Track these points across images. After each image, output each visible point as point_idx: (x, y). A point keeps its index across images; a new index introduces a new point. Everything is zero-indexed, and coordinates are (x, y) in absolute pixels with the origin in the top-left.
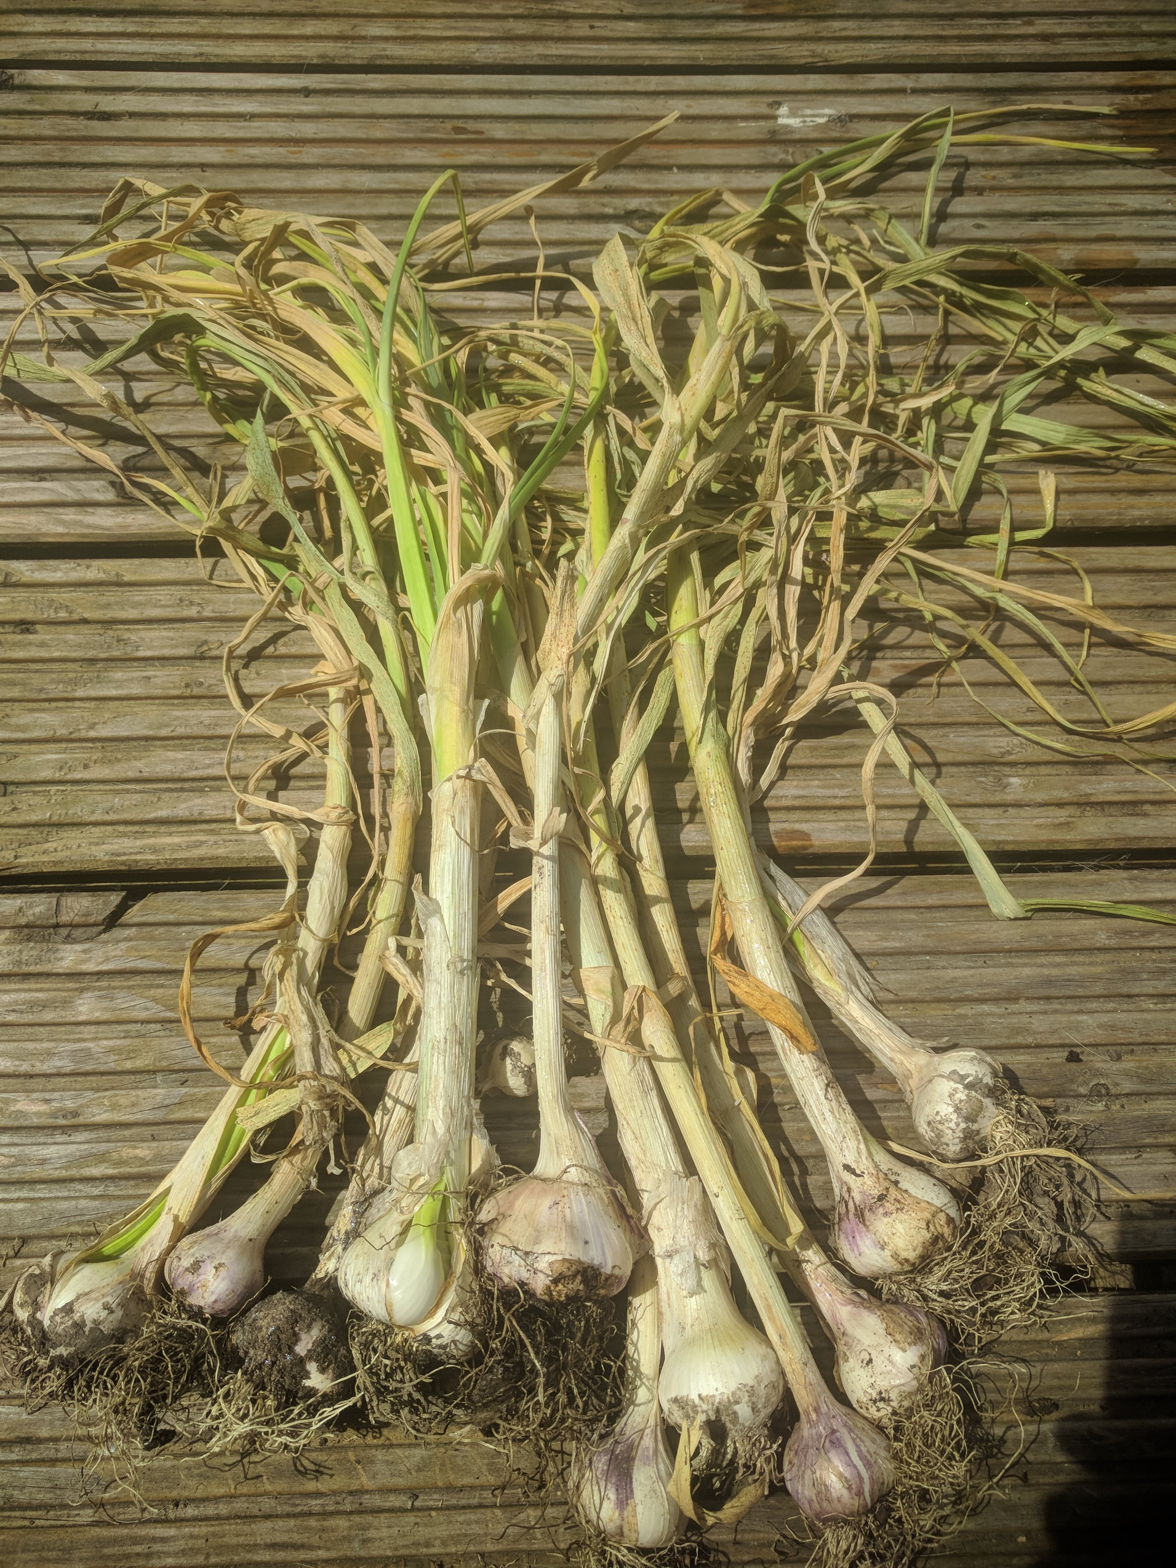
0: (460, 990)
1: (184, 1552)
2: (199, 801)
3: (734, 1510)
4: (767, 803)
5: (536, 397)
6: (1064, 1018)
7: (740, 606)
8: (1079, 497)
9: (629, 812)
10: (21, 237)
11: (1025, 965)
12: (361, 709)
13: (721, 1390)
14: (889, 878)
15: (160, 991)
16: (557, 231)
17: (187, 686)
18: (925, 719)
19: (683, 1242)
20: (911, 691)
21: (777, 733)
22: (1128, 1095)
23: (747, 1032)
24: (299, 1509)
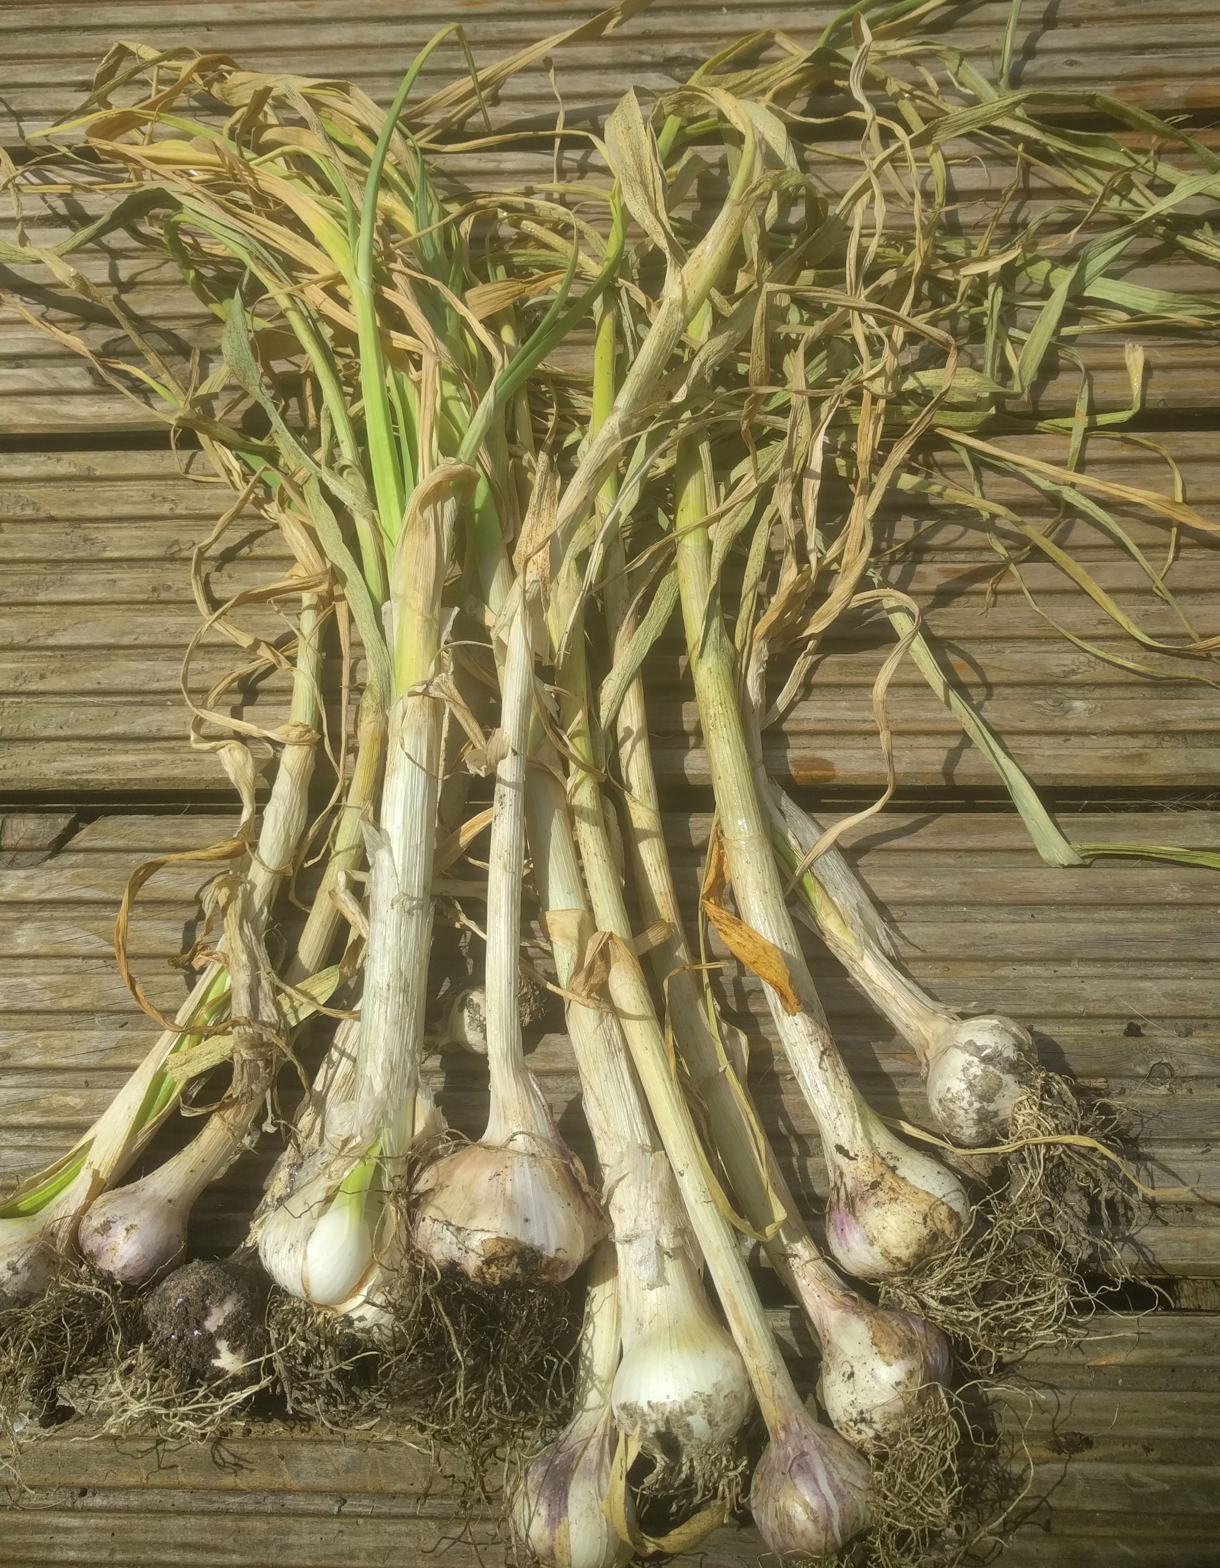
0: (407, 931)
1: (88, 1546)
2: (158, 716)
3: (682, 1538)
4: (786, 726)
5: (549, 268)
6: (1124, 984)
7: (753, 503)
8: (1175, 373)
9: (620, 735)
10: (14, 108)
11: (1080, 920)
12: (333, 618)
13: (676, 1398)
14: (923, 816)
15: (105, 923)
16: (585, 83)
17: (154, 590)
18: (977, 632)
19: (644, 1226)
20: (962, 599)
21: (799, 646)
22: (1196, 1078)
23: (746, 989)
24: (216, 1506)
